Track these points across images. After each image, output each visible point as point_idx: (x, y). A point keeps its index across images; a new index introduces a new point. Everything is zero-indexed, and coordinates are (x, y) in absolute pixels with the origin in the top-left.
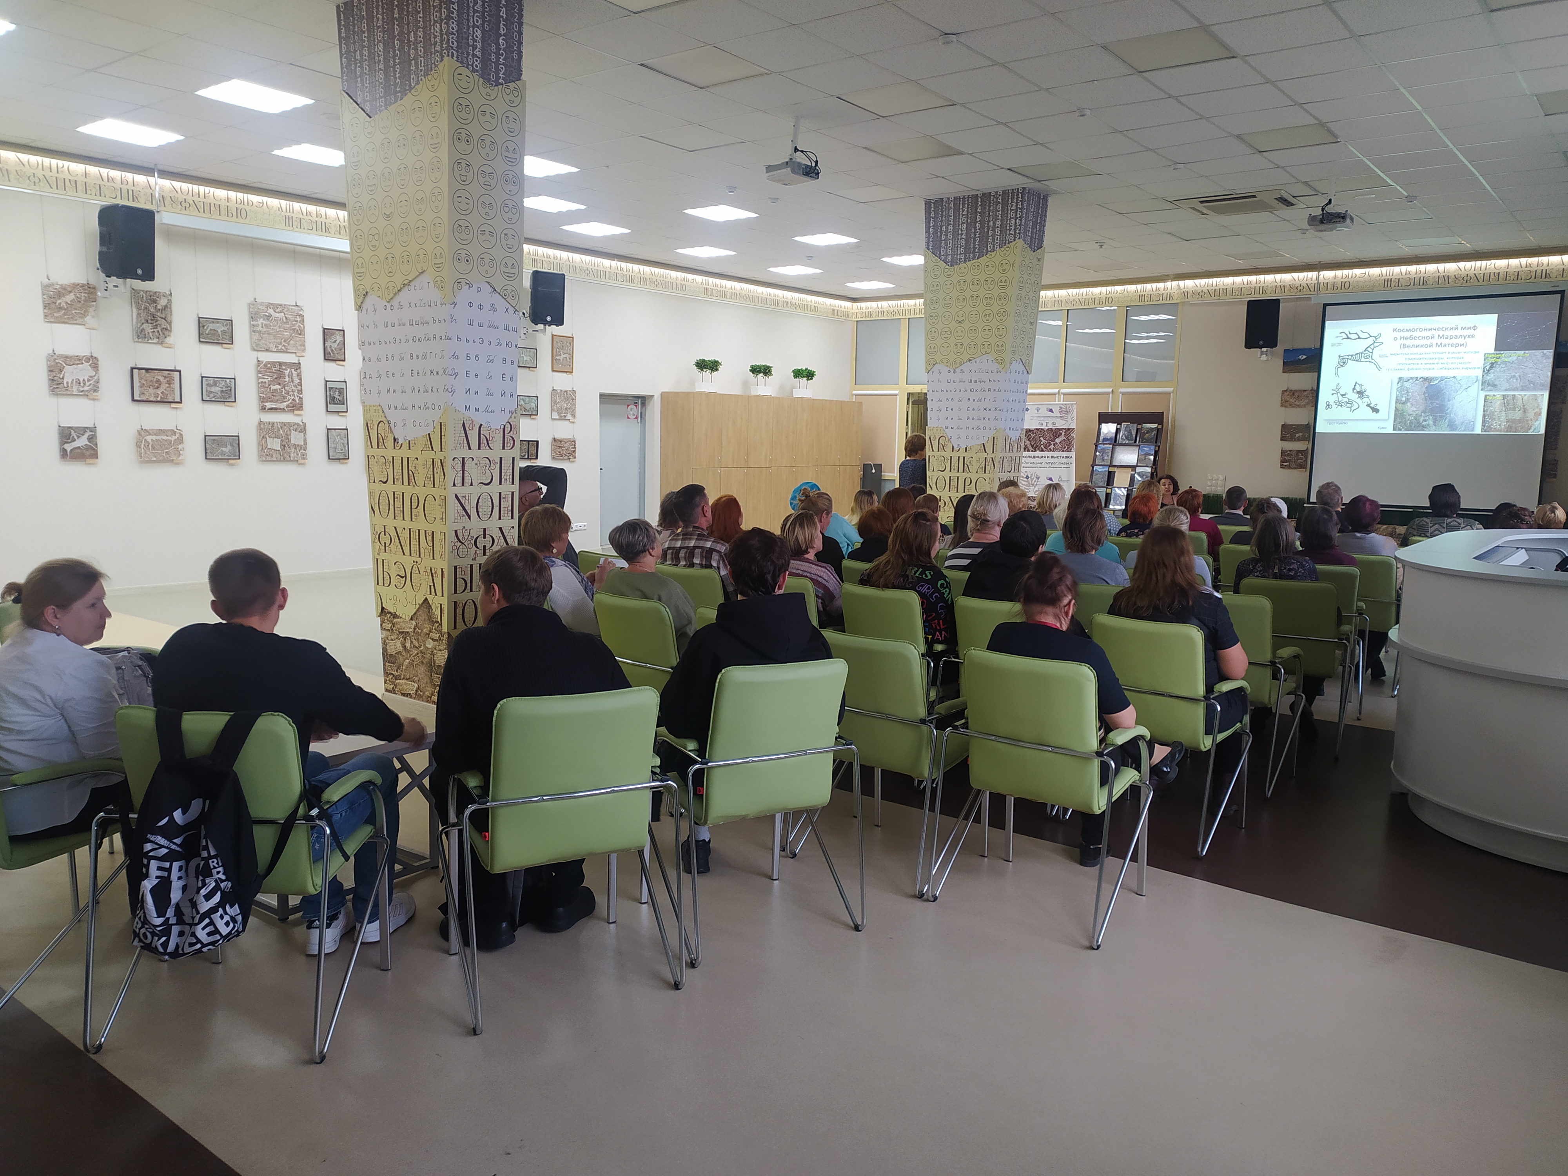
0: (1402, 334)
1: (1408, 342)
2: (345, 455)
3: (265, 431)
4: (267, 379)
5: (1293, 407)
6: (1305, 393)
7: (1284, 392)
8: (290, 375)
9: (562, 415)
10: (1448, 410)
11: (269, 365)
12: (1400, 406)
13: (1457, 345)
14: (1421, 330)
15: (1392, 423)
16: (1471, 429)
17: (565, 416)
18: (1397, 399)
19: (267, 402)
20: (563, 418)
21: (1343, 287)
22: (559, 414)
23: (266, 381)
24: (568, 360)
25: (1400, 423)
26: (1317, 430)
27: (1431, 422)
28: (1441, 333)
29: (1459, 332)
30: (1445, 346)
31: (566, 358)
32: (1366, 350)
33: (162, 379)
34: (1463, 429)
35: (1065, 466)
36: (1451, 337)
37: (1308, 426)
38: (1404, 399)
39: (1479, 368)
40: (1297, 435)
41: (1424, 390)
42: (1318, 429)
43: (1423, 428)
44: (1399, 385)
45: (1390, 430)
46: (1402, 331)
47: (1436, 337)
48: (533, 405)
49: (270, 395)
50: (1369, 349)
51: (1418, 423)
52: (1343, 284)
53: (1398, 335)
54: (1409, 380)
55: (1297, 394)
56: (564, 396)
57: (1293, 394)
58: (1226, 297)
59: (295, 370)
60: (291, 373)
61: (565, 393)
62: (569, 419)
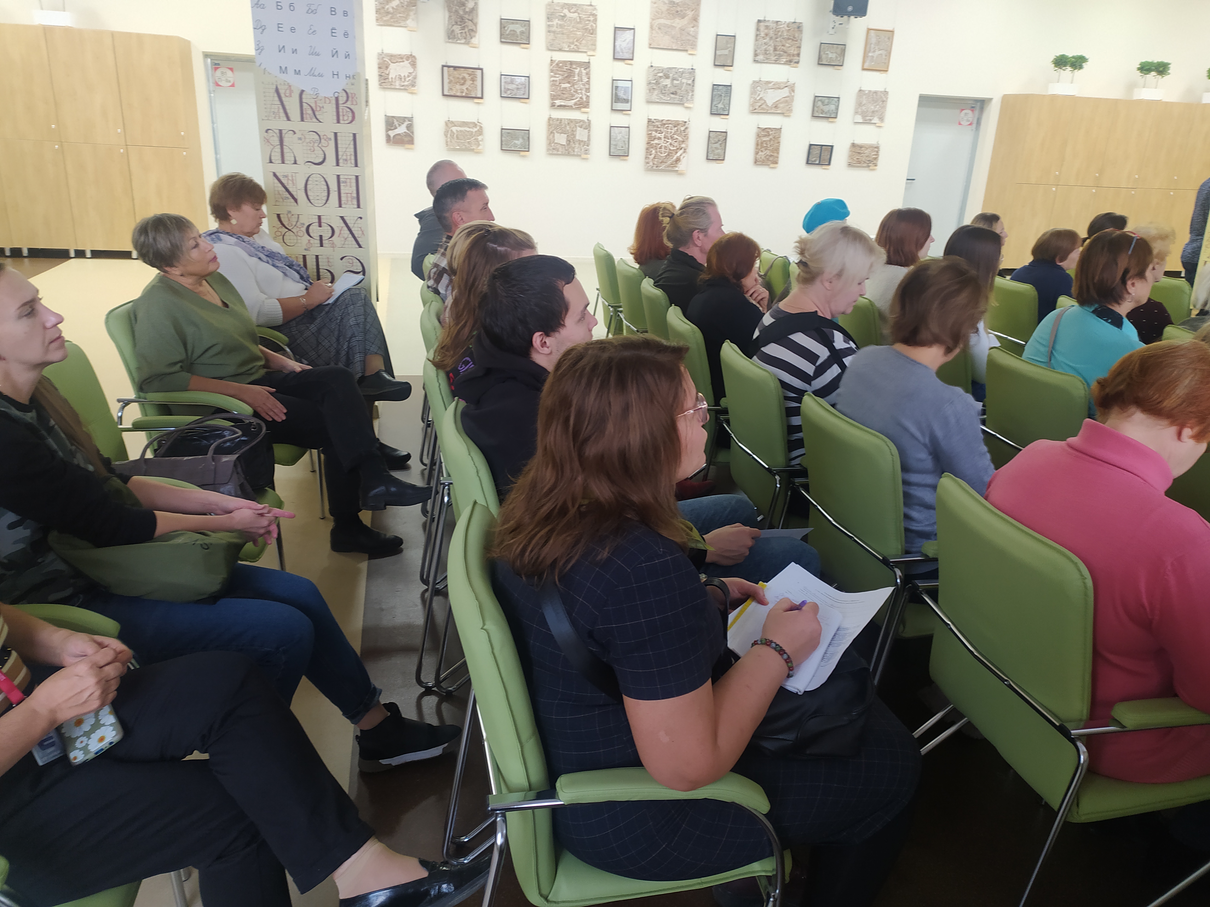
2: (625, 153)
3: (554, 126)
4: (559, 78)
8: (580, 74)
9: (868, 118)
11: (561, 65)
17: (871, 120)
19: (557, 99)
20: (868, 121)
22: (864, 117)
23: (557, 79)
24: (884, 57)
31: (882, 54)
33: (467, 76)
48: (833, 107)
49: (559, 93)
56: (874, 97)
59: (585, 69)
60: (580, 71)
61: (874, 94)
62: (875, 123)
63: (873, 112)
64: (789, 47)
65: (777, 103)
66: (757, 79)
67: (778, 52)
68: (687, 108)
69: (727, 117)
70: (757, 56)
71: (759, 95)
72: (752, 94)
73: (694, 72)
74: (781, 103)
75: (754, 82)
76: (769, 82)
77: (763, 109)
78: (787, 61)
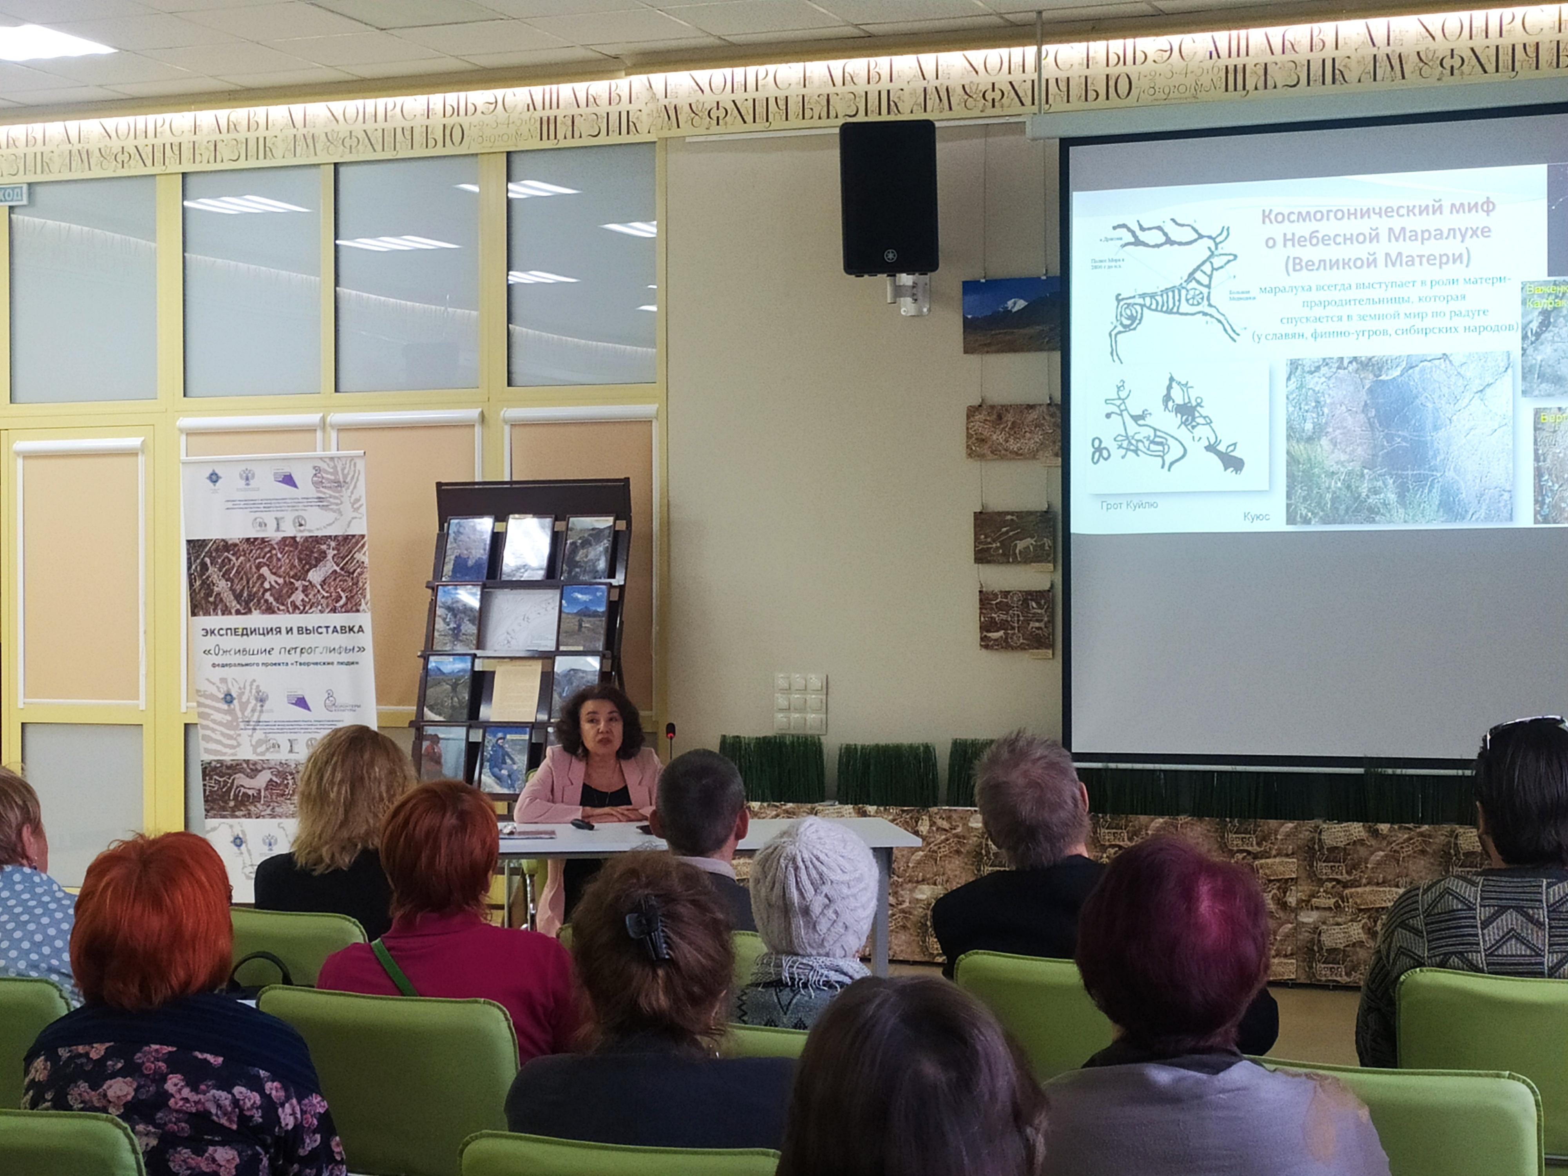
0: (1288, 228)
1: (1308, 253)
5: (1002, 458)
6: (1034, 415)
7: (972, 412)
10: (1435, 457)
12: (1300, 449)
13: (1443, 260)
14: (1341, 214)
15: (1283, 501)
16: (1505, 513)
18: (1290, 428)
21: (1112, 90)
25: (1305, 499)
26: (1074, 529)
27: (1392, 497)
28: (1396, 223)
29: (1446, 221)
30: (1411, 262)
32: (1191, 277)
34: (1482, 513)
35: (345, 657)
36: (1423, 236)
37: (1046, 516)
38: (1309, 426)
39: (1510, 328)
40: (1021, 545)
41: (1364, 396)
42: (1077, 527)
43: (1372, 513)
44: (1293, 385)
45: (1277, 523)
46: (1285, 218)
47: (1384, 235)
50: (1198, 275)
51: (1356, 499)
52: (1112, 83)
53: (1277, 231)
54: (1318, 368)
55: (1009, 418)
57: (1000, 417)
58: (787, 125)
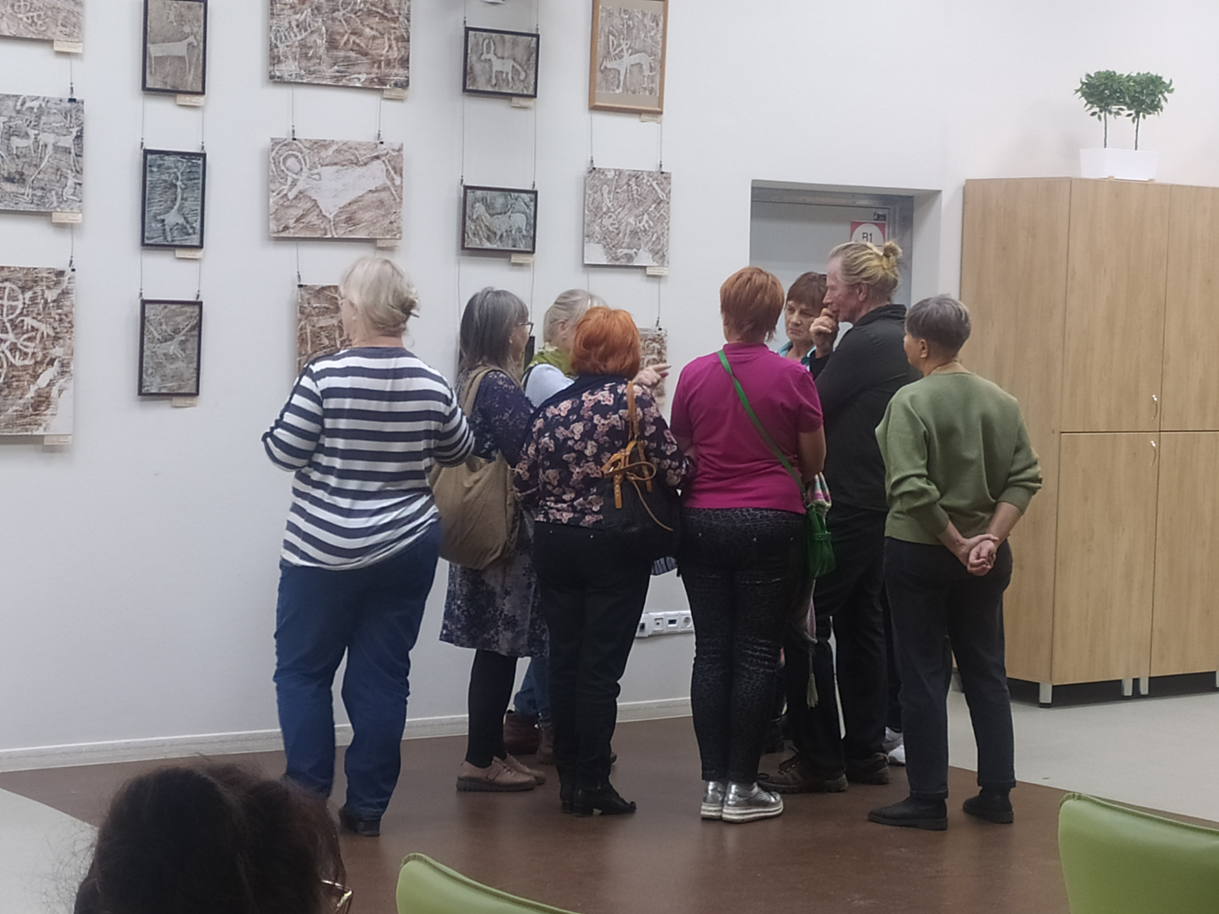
9: (621, 252)
17: (630, 258)
20: (623, 262)
22: (610, 248)
24: (647, 73)
31: (640, 65)
48: (519, 220)
56: (629, 191)
61: (632, 182)
62: (645, 268)
63: (634, 233)
64: (374, 38)
65: (355, 207)
66: (283, 134)
67: (342, 54)
68: (61, 226)
69: (198, 254)
70: (279, 62)
71: (294, 183)
72: (271, 180)
73: (80, 110)
74: (366, 208)
75: (275, 142)
76: (322, 145)
77: (310, 227)
78: (372, 81)
